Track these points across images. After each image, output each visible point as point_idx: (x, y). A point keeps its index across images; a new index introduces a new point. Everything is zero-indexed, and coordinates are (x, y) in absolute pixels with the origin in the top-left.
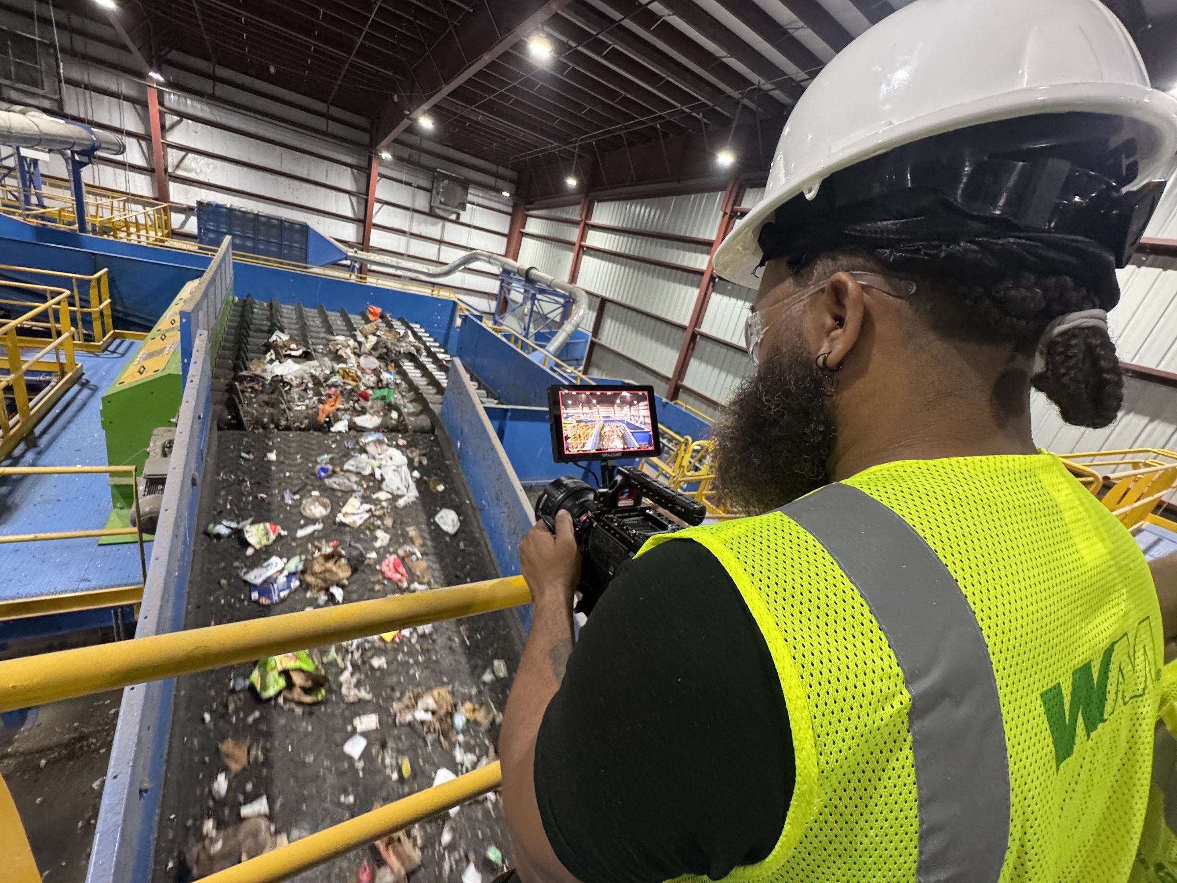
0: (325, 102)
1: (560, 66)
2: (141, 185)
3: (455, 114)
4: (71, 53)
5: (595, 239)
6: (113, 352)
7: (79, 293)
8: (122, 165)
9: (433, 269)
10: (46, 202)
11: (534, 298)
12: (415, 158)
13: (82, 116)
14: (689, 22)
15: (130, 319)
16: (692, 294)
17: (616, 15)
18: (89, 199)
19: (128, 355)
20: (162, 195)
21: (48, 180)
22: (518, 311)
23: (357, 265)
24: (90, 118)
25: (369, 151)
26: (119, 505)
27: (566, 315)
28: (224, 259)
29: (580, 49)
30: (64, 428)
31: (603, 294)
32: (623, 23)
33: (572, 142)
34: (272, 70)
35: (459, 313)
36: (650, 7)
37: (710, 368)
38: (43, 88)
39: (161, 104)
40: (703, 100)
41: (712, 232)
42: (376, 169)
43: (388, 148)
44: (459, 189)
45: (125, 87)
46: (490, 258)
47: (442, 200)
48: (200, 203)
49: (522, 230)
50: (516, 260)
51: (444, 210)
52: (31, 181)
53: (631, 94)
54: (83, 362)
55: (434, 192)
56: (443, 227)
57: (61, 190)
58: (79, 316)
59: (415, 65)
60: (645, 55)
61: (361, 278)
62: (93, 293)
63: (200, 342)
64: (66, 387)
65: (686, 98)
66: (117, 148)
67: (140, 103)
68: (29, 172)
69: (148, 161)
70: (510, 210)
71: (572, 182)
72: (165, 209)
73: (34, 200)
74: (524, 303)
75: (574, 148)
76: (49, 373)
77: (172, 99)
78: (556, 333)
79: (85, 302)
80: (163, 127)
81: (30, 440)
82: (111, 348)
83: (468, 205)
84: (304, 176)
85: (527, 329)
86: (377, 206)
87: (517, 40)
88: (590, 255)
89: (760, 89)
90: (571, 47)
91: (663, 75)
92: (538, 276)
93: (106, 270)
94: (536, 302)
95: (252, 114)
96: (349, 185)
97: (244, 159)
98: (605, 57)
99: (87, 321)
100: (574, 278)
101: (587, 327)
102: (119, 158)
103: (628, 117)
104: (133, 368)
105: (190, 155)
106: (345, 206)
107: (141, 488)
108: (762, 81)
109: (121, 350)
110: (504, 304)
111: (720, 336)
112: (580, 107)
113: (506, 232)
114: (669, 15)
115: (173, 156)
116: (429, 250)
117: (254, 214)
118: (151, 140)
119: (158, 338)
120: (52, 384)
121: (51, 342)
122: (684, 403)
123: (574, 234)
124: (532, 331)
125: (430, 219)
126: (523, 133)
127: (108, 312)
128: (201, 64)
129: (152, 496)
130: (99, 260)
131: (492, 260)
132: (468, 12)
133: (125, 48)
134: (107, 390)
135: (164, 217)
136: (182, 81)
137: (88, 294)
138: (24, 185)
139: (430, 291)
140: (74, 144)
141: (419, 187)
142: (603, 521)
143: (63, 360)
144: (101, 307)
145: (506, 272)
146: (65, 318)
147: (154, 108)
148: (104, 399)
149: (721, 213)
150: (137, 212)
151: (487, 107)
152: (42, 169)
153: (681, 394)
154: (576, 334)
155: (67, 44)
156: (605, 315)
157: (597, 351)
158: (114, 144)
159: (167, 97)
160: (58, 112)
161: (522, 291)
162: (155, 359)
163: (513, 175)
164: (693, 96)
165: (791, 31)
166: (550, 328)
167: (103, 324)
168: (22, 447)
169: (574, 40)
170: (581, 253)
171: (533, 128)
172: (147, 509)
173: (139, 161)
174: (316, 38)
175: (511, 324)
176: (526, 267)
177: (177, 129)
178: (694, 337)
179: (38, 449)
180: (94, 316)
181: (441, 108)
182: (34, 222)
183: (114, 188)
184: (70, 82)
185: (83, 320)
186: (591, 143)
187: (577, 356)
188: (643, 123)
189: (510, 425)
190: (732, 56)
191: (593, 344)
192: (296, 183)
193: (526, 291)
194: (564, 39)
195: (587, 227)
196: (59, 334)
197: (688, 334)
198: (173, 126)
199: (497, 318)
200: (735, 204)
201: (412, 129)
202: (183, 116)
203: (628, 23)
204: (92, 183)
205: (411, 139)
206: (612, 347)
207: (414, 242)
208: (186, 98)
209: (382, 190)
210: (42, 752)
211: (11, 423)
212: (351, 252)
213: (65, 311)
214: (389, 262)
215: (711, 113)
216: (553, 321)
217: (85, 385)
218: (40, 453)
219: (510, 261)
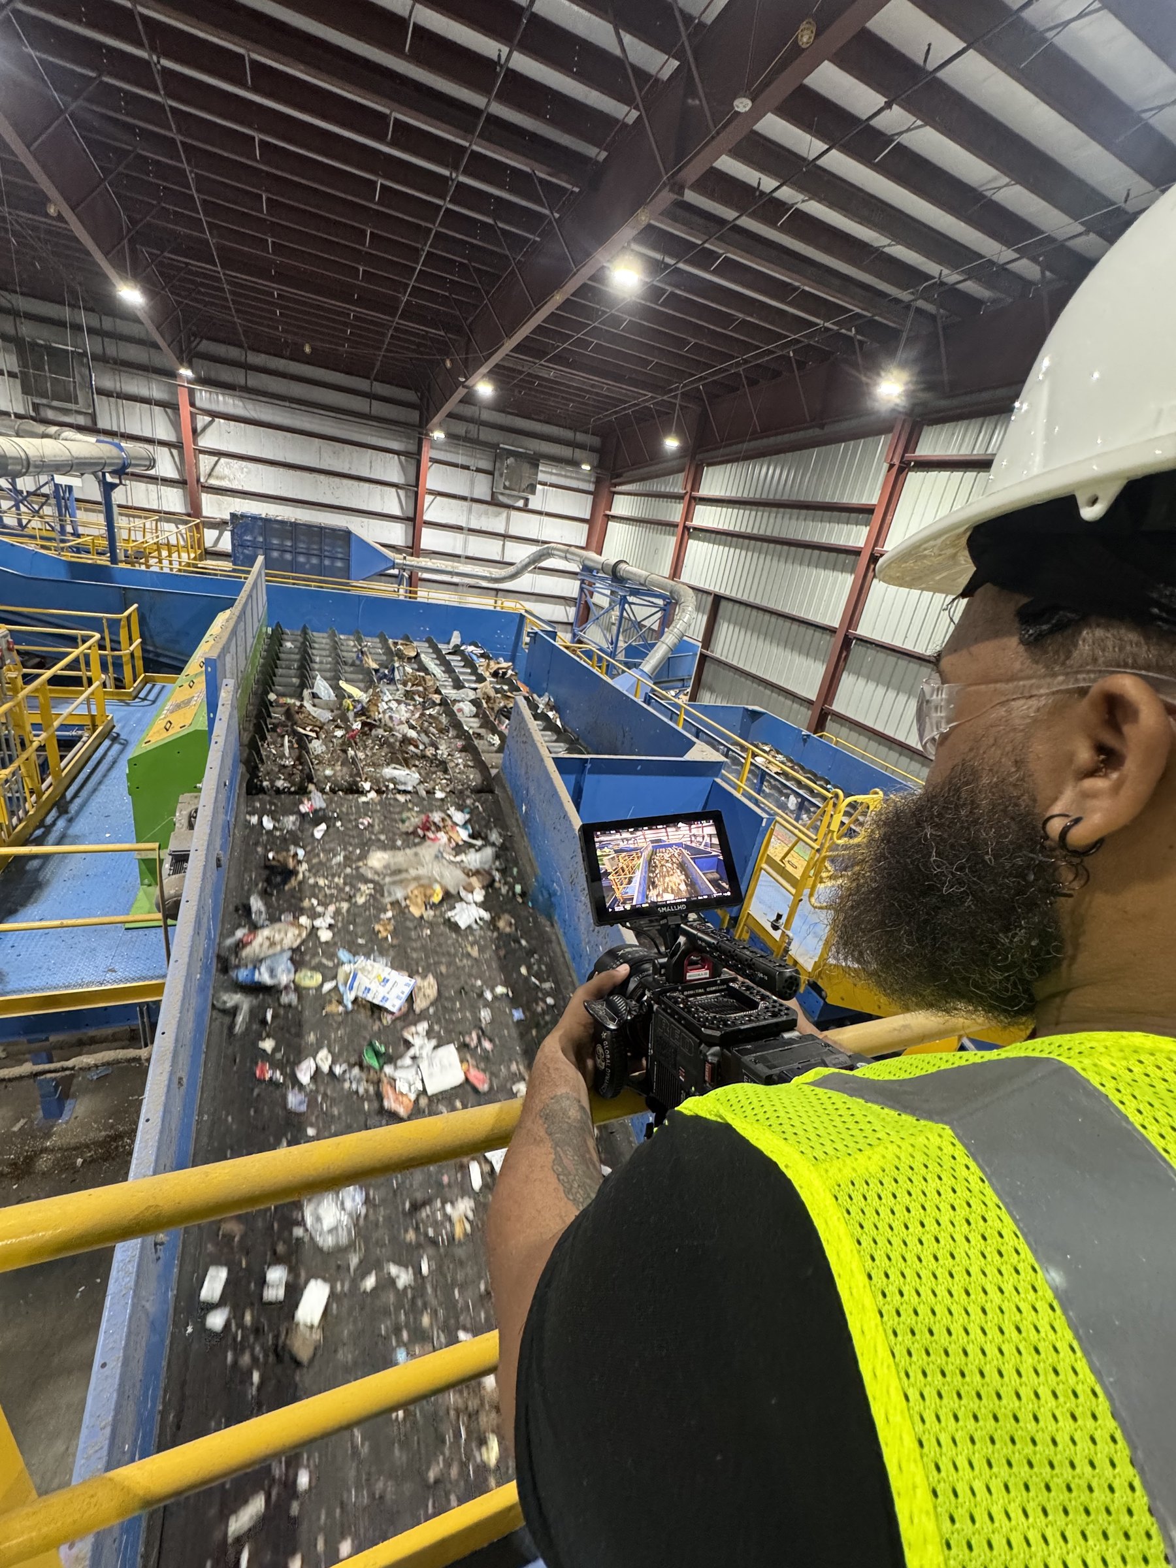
0: (368, 378)
1: (654, 293)
2: (173, 500)
3: (521, 372)
4: (102, 359)
5: (705, 516)
6: (144, 699)
7: (110, 633)
8: (154, 479)
9: (497, 572)
10: (81, 530)
11: (624, 600)
12: (473, 434)
13: (115, 429)
14: (832, 205)
15: (162, 659)
16: (843, 583)
17: (729, 214)
18: (121, 522)
19: (158, 703)
20: (195, 509)
21: (82, 505)
22: (604, 620)
23: (406, 575)
24: (123, 430)
25: (418, 431)
26: (146, 881)
27: (666, 621)
28: (255, 584)
29: (681, 265)
30: (95, 790)
31: (717, 590)
32: (739, 222)
33: (671, 391)
34: (307, 349)
35: (527, 629)
36: (776, 195)
37: (871, 686)
38: (76, 403)
39: (192, 404)
40: (858, 310)
41: (871, 495)
42: (427, 453)
43: (440, 426)
44: (526, 468)
45: (156, 391)
46: (567, 551)
47: (507, 483)
48: (233, 515)
49: (608, 513)
50: (600, 554)
51: (509, 496)
52: (67, 508)
53: (752, 316)
54: (114, 712)
55: (496, 474)
56: (508, 518)
57: (95, 514)
58: (110, 660)
59: (471, 319)
60: (769, 260)
61: (410, 592)
62: (123, 635)
63: (226, 695)
64: (96, 743)
65: (832, 310)
66: (147, 463)
67: (170, 406)
68: (63, 498)
69: (180, 472)
70: (591, 487)
71: (671, 444)
72: (197, 526)
73: (69, 529)
74: (611, 608)
75: (675, 397)
76: (81, 727)
77: (204, 397)
78: (654, 644)
79: (116, 645)
80: (194, 431)
81: (61, 805)
82: (142, 695)
83: (539, 487)
84: (346, 471)
85: (614, 643)
86: (428, 498)
87: (599, 266)
88: (699, 539)
89: (942, 284)
90: (667, 266)
91: (797, 284)
92: (628, 572)
93: (136, 606)
94: (627, 606)
95: (287, 404)
96: (395, 476)
97: (279, 458)
98: (714, 272)
99: (118, 665)
100: (676, 570)
101: (696, 634)
102: (152, 472)
103: (748, 347)
104: (160, 723)
105: (223, 460)
106: (392, 503)
107: (167, 866)
108: (946, 271)
109: (151, 697)
110: (585, 612)
111: (886, 639)
112: (682, 343)
113: (588, 516)
114: (803, 201)
115: (205, 462)
116: (490, 548)
117: (291, 523)
118: (182, 447)
119: (186, 685)
120: (84, 739)
121: (82, 692)
122: (834, 736)
123: (676, 512)
124: (622, 644)
125: (491, 509)
126: (607, 386)
127: (138, 654)
128: (234, 353)
129: (177, 876)
130: (130, 595)
131: (569, 556)
132: (535, 242)
133: (155, 346)
134: (133, 752)
135: (197, 536)
136: (213, 375)
137: (118, 635)
138: (60, 514)
139: (492, 602)
140: (105, 464)
141: (478, 470)
142: (664, 1003)
143: (94, 712)
144: (132, 648)
145: (587, 569)
146: (95, 664)
147: (185, 410)
148: (129, 761)
149: (886, 466)
150: (170, 533)
151: (559, 359)
152: (77, 494)
153: (829, 724)
154: (681, 645)
155: (99, 350)
156: (720, 620)
157: (709, 667)
158: (145, 459)
159: (198, 394)
160: (91, 429)
161: (608, 592)
162: (181, 711)
163: (595, 441)
164: (842, 307)
165: (988, 194)
166: (644, 639)
167: (134, 667)
168: (54, 813)
169: (671, 255)
170: (686, 536)
171: (618, 378)
172: (172, 892)
173: (172, 474)
174: (356, 303)
175: (595, 636)
176: (613, 561)
177: (209, 431)
178: (847, 642)
179: (69, 816)
180: (124, 659)
181: (504, 368)
182: (68, 556)
183: (146, 506)
184: (101, 392)
185: (114, 664)
186: (698, 388)
187: (681, 675)
188: (770, 352)
189: (590, 781)
190: (898, 243)
191: (703, 658)
192: (337, 480)
193: (613, 593)
194: (659, 256)
195: (694, 501)
196: (90, 683)
197: (839, 639)
198: (204, 429)
199: (576, 630)
200: (905, 451)
201: (469, 399)
202: (214, 415)
203: (747, 222)
204: (124, 503)
205: (468, 411)
206: (729, 661)
207: (472, 539)
208: (217, 394)
209: (434, 478)
210: (78, 1148)
211: (44, 786)
212: (398, 559)
213: (95, 655)
214: (443, 568)
215: (868, 326)
216: (650, 629)
217: (115, 739)
218: (70, 820)
219: (592, 555)
